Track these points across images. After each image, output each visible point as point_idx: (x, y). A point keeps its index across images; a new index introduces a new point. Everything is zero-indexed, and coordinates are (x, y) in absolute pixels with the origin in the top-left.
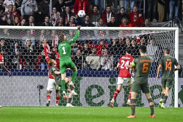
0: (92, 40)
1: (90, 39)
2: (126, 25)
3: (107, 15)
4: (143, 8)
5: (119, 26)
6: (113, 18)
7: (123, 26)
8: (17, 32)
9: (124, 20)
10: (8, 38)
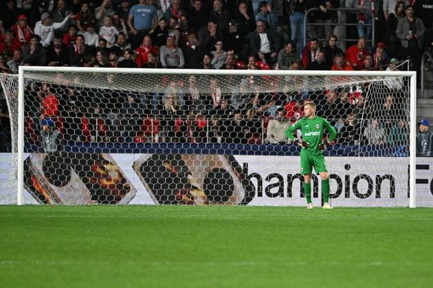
0: (271, 93)
1: (267, 92)
2: (341, 68)
4: (371, 39)
5: (330, 69)
6: (321, 54)
7: (336, 69)
8: (149, 80)
9: (338, 60)
10: (125, 90)
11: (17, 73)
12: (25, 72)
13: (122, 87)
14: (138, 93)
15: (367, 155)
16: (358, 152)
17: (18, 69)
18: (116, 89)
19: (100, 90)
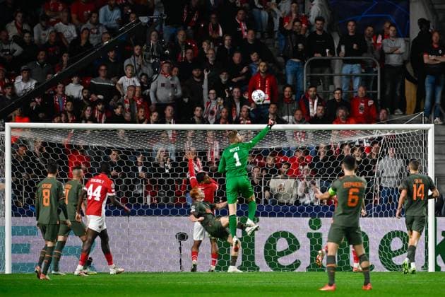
0: (276, 149)
1: (272, 147)
3: (310, 103)
4: (376, 90)
6: (321, 108)
9: (341, 112)
10: (119, 146)
11: (4, 130)
12: (12, 129)
13: (116, 143)
14: (133, 150)
15: (381, 216)
16: (371, 212)
17: (4, 125)
18: (109, 146)
19: (92, 147)
